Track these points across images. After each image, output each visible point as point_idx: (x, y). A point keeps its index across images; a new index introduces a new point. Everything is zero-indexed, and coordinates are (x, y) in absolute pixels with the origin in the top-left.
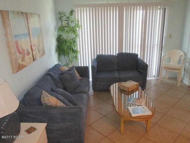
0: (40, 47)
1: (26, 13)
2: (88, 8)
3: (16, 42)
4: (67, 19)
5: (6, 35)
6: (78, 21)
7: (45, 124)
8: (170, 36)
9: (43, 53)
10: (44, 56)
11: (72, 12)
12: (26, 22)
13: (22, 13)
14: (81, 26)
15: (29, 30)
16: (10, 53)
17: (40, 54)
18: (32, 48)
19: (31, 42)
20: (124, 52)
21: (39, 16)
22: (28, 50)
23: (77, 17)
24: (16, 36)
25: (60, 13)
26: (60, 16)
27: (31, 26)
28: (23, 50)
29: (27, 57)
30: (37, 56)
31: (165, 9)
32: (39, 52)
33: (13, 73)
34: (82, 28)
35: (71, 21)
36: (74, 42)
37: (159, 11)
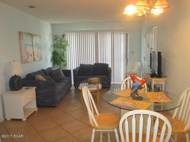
0: (39, 54)
1: (32, 34)
2: (74, 33)
3: (25, 48)
4: (61, 40)
5: (20, 44)
6: (68, 42)
7: (36, 88)
8: (132, 52)
9: (41, 59)
10: (41, 60)
11: (63, 36)
12: (31, 39)
13: (30, 34)
14: (70, 44)
15: (33, 43)
16: (21, 53)
17: (39, 58)
18: (33, 54)
19: (33, 50)
20: (99, 62)
21: (40, 36)
22: (31, 54)
23: (67, 39)
24: (25, 45)
25: (55, 36)
26: (55, 38)
27: (34, 41)
28: (29, 53)
29: (30, 57)
30: (37, 59)
31: (127, 34)
32: (38, 57)
33: (22, 63)
34: (70, 46)
35: (63, 42)
36: (63, 54)
37: (122, 35)
